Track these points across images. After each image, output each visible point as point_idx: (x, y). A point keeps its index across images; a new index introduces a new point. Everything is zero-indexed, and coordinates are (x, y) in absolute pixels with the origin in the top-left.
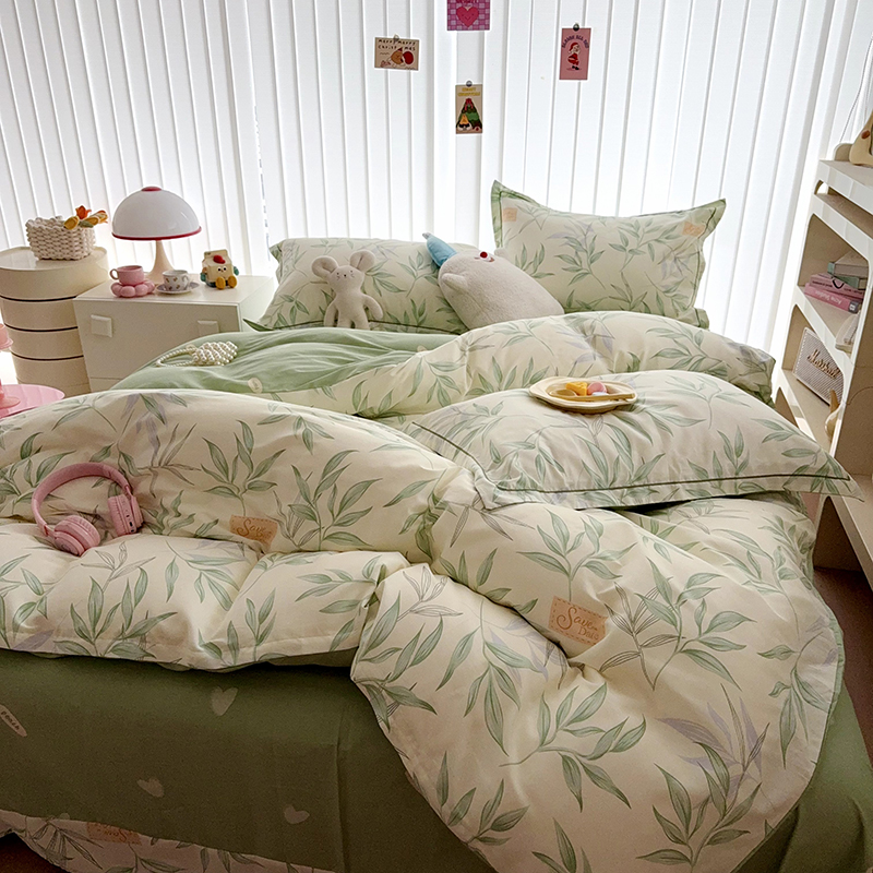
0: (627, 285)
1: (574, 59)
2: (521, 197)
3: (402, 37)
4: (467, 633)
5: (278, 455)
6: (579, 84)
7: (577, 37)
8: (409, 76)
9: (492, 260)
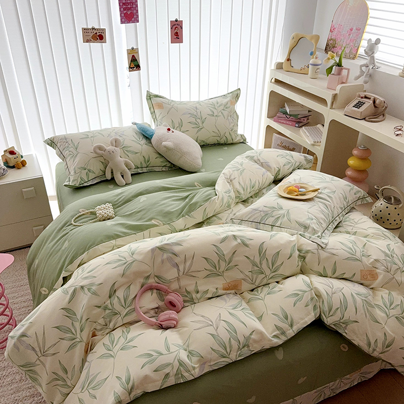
0: (218, 130)
2: (160, 97)
3: (96, 27)
4: (351, 294)
5: (234, 253)
6: (180, 45)
7: (177, 25)
8: (102, 46)
9: (173, 132)
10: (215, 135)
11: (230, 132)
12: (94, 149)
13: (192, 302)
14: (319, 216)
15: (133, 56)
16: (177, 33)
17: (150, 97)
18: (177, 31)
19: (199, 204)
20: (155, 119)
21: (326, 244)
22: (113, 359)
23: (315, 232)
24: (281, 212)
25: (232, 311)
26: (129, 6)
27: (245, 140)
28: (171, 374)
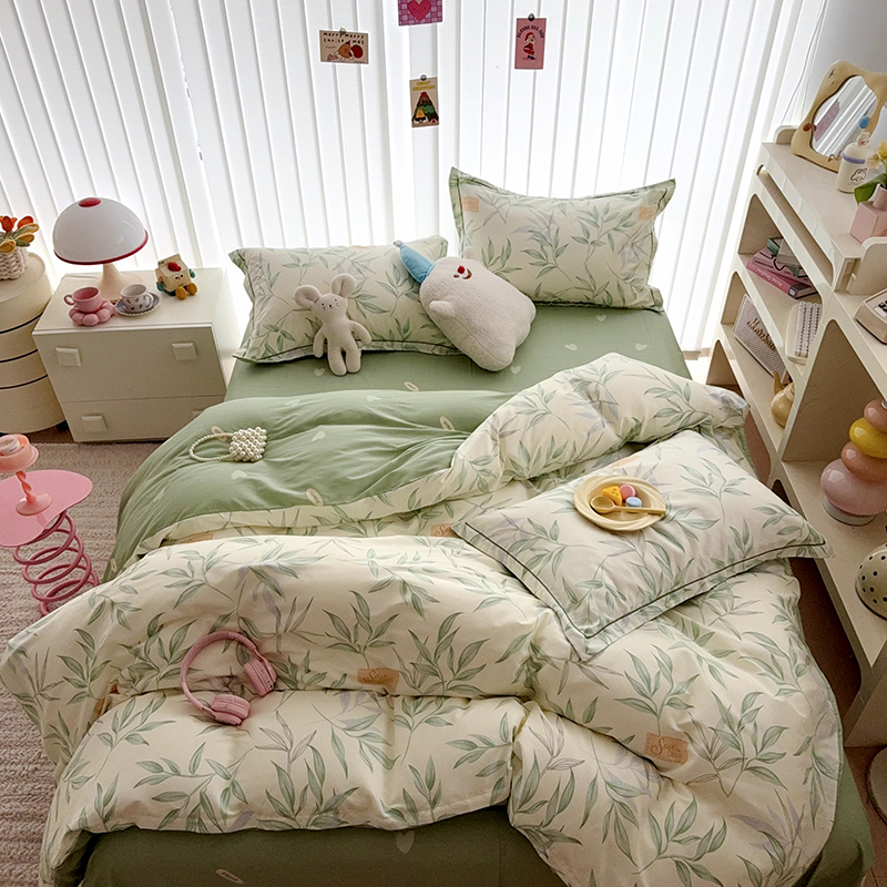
0: (591, 277)
1: (529, 49)
2: (480, 183)
3: (349, 30)
4: (592, 778)
5: (391, 619)
6: (535, 74)
7: (533, 27)
8: (359, 69)
9: (469, 275)
11: (621, 283)
12: (297, 294)
13: (294, 685)
14: (627, 579)
15: (424, 94)
16: (530, 46)
17: (457, 181)
18: (530, 43)
20: (460, 230)
21: (594, 655)
22: (109, 748)
23: (588, 616)
24: (552, 546)
25: (339, 734)
27: (660, 305)
28: (181, 813)
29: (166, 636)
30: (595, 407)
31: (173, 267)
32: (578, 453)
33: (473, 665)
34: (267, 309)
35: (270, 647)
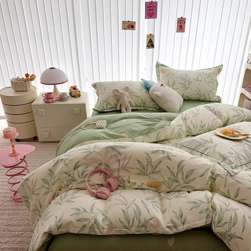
0: (200, 91)
1: (181, 27)
2: (164, 66)
3: (131, 21)
4: (243, 215)
5: (160, 162)
6: (182, 34)
7: (182, 20)
9: (164, 87)
10: (196, 93)
11: (209, 93)
12: (113, 91)
13: (124, 188)
14: (240, 153)
15: (150, 39)
16: (181, 26)
17: (158, 65)
18: (181, 25)
19: (155, 129)
20: (159, 80)
21: (236, 174)
22: (60, 205)
23: (230, 163)
24: (211, 145)
25: (144, 200)
26: (152, 8)
27: (220, 100)
28: (87, 226)
29: (80, 169)
30: (213, 113)
31: (75, 88)
32: (210, 126)
33: (191, 178)
34: (103, 96)
35: (115, 174)
